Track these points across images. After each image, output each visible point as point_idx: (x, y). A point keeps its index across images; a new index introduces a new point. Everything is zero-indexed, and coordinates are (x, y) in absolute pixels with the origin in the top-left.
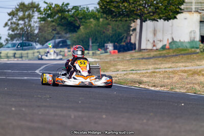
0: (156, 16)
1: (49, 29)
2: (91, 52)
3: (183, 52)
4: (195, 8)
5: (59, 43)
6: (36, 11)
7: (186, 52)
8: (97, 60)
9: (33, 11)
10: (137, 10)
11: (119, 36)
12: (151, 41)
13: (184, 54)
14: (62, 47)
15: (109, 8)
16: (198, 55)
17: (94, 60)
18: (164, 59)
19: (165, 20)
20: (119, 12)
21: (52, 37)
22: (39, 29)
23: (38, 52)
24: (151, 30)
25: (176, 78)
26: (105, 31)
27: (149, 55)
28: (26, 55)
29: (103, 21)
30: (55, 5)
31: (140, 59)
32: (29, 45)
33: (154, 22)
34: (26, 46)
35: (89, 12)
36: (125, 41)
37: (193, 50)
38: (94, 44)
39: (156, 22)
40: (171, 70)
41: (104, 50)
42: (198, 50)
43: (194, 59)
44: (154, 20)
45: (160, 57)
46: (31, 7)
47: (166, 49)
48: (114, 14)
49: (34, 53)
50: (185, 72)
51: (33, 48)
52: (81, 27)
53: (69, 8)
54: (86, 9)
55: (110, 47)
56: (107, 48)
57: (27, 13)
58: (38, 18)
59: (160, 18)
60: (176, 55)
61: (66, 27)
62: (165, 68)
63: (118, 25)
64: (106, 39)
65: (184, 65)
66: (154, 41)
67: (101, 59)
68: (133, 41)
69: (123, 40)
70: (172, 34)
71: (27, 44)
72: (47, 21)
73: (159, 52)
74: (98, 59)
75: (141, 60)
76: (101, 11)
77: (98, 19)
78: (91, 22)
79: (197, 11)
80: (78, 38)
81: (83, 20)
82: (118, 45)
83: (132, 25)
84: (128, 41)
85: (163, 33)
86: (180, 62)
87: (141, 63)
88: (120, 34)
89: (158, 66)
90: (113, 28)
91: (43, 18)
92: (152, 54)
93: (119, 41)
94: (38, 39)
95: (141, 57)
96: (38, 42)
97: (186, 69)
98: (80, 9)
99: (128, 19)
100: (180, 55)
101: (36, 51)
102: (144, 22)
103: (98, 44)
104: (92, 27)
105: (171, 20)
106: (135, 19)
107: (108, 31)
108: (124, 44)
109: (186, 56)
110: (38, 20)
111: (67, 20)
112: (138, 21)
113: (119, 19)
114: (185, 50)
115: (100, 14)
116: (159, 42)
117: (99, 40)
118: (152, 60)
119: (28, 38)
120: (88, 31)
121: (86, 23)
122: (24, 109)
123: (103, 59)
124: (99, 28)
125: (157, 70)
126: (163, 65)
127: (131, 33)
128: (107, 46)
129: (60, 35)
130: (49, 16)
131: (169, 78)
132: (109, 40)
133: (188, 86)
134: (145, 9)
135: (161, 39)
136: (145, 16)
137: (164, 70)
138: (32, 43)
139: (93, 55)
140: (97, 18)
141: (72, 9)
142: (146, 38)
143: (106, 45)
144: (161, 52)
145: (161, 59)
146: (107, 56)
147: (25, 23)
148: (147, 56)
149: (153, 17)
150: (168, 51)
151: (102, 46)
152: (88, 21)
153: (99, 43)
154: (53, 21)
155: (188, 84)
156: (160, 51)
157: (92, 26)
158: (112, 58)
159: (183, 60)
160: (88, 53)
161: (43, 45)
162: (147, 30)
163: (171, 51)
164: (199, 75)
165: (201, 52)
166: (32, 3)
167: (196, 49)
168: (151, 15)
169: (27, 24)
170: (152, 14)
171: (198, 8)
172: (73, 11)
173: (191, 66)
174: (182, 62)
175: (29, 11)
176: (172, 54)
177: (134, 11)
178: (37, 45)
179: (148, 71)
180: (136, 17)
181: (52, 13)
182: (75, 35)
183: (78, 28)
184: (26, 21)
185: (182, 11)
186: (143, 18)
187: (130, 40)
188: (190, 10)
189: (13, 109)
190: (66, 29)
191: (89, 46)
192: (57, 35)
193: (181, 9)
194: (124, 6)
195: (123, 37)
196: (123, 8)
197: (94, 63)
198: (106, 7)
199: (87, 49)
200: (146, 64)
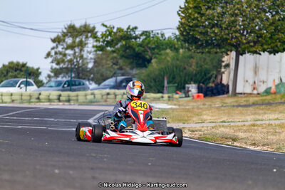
0: (258, 48)
1: (108, 62)
2: (166, 96)
5: (122, 82)
6: (91, 36)
8: (174, 107)
9: (87, 37)
10: (232, 37)
11: (205, 74)
12: (251, 82)
15: (193, 35)
17: (170, 107)
18: (268, 107)
19: (270, 53)
20: (207, 41)
21: (112, 74)
22: (95, 62)
23: (92, 94)
24: (250, 66)
26: (186, 66)
27: (247, 101)
28: (75, 98)
29: (184, 52)
30: (118, 28)
31: (234, 106)
32: (80, 84)
33: (255, 55)
34: (76, 85)
35: (165, 39)
36: (214, 81)
38: (171, 85)
39: (258, 55)
40: (277, 122)
41: (184, 93)
44: (255, 52)
45: (263, 104)
46: (84, 31)
47: (272, 94)
48: (200, 43)
49: (86, 95)
51: (85, 89)
52: (153, 61)
53: (137, 33)
54: (160, 35)
55: (193, 88)
56: (189, 91)
57: (78, 40)
58: (93, 47)
59: (264, 50)
61: (132, 60)
62: (270, 120)
63: (205, 59)
64: (187, 78)
66: (255, 83)
67: (179, 105)
68: (224, 82)
69: (212, 80)
70: (280, 71)
71: (77, 83)
72: (106, 51)
73: (261, 98)
74: (175, 105)
75: (235, 108)
76: (182, 38)
77: (177, 50)
78: (168, 54)
80: (148, 76)
81: (156, 51)
82: (203, 86)
83: (224, 59)
84: (219, 81)
85: (268, 71)
87: (237, 112)
88: (207, 72)
89: (260, 117)
90: (197, 63)
91: (100, 47)
92: (252, 100)
93: (205, 80)
94: (92, 76)
95: (235, 104)
96: (93, 80)
98: (152, 36)
99: (218, 50)
101: (89, 92)
102: (242, 55)
103: (176, 85)
104: (168, 61)
105: (280, 53)
107: (191, 66)
108: (213, 85)
110: (93, 49)
111: (134, 50)
112: (233, 54)
113: (207, 50)
115: (179, 43)
116: (261, 83)
117: (178, 79)
118: (251, 108)
119: (78, 75)
120: (163, 67)
121: (161, 54)
123: (182, 105)
124: (178, 62)
125: (258, 123)
126: (266, 116)
127: (223, 70)
128: (188, 88)
129: (123, 71)
130: (109, 44)
131: (275, 133)
132: (192, 80)
134: (243, 38)
135: (265, 80)
136: (243, 47)
137: (268, 122)
138: (84, 81)
139: (169, 100)
140: (175, 48)
141: (141, 35)
142: (244, 78)
143: (187, 85)
144: (264, 98)
145: (263, 107)
146: (189, 101)
147: (75, 53)
148: (245, 103)
149: (254, 49)
150: (273, 96)
151: (181, 88)
152: (163, 52)
153: (178, 84)
154: (113, 52)
156: (262, 96)
157: (169, 59)
158: (195, 104)
160: (162, 97)
161: (99, 84)
162: (245, 66)
163: (278, 96)
166: (85, 26)
168: (251, 46)
169: (77, 54)
170: (252, 44)
172: (143, 38)
175: (81, 37)
176: (280, 101)
177: (227, 39)
178: (91, 84)
179: (246, 123)
180: (230, 49)
181: (112, 41)
182: (144, 71)
183: (149, 61)
184: (77, 50)
186: (240, 49)
187: (221, 79)
190: (131, 63)
191: (163, 87)
192: (119, 72)
194: (214, 32)
195: (212, 76)
196: (212, 35)
197: (170, 111)
198: (188, 33)
199: (161, 91)
200: (243, 114)
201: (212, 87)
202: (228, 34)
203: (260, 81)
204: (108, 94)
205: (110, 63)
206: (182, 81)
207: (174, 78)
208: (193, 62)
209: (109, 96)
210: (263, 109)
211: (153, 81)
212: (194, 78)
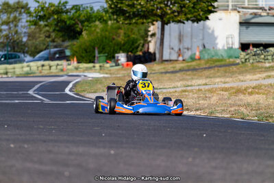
0: (182, 17)
1: (41, 36)
2: (97, 65)
3: (218, 63)
4: (232, 5)
5: (55, 53)
6: (24, 12)
7: (223, 63)
8: (106, 76)
9: (20, 13)
10: (157, 8)
11: (133, 44)
12: (177, 49)
13: (220, 66)
14: (59, 59)
15: (120, 7)
16: (238, 66)
17: (102, 76)
18: (195, 72)
19: (193, 21)
20: (134, 13)
21: (45, 47)
22: (29, 36)
23: (28, 66)
24: (175, 34)
25: (214, 99)
26: (115, 37)
27: (174, 67)
28: (12, 70)
29: (112, 24)
30: (50, 4)
31: (162, 73)
32: (15, 57)
33: (180, 24)
34: (12, 58)
35: (94, 12)
36: (141, 50)
37: (231, 60)
38: (102, 55)
39: (182, 24)
40: (207, 87)
41: (114, 62)
42: (238, 61)
43: (233, 73)
44: (180, 22)
45: (188, 70)
46: (18, 8)
47: (196, 59)
48: (127, 15)
49: (22, 67)
50: (226, 90)
51: (22, 61)
52: (84, 33)
53: (67, 7)
54: (89, 9)
55: (122, 57)
56: (118, 60)
57: (12, 16)
58: (27, 21)
59: (188, 19)
60: (210, 68)
61: (64, 33)
62: (199, 85)
63: (132, 29)
64: (116, 48)
65: (223, 80)
66: (180, 50)
67: (111, 74)
68: (151, 50)
69: (139, 49)
70: (203, 39)
71: (13, 56)
72: (40, 26)
73: (187, 64)
74: (107, 74)
75: (163, 75)
76: (110, 11)
77: (105, 22)
78: (97, 26)
79: (235, 10)
80: (80, 46)
81: (86, 23)
82: (132, 55)
83: (150, 29)
84: (146, 49)
85: (192, 39)
86: (216, 77)
87: (165, 78)
88: (134, 41)
89: (189, 83)
90: (125, 34)
91: (33, 21)
92: (178, 66)
93: (133, 49)
94: (27, 49)
95: (163, 71)
96: (27, 52)
97: (227, 86)
98: (81, 9)
99: (145, 21)
100: (214, 67)
101: (25, 64)
102: (167, 24)
103: (106, 55)
104: (97, 33)
105: (202, 22)
106: (154, 21)
107: (119, 36)
108: (141, 54)
109: (222, 69)
110: (27, 24)
111: (65, 22)
112: (158, 24)
113: (134, 21)
114: (222, 60)
115: (108, 15)
116: (186, 50)
117: (107, 49)
118: (178, 75)
119: (14, 48)
120: (93, 38)
121: (90, 27)
122: (26, 146)
123: (113, 74)
124: (107, 33)
125: (189, 88)
126: (194, 81)
127: (149, 39)
128: (118, 57)
129: (55, 44)
130: (41, 18)
131: (205, 98)
132: (120, 49)
133: (232, 109)
134: (168, 8)
135: (189, 47)
136: (168, 16)
137: (197, 88)
138: (19, 54)
139: (101, 69)
140: (104, 20)
141: (72, 9)
142: (170, 46)
143: (116, 55)
144: (189, 64)
145: (190, 72)
146: (118, 70)
147: (10, 28)
148: (172, 70)
149: (179, 19)
150: (198, 62)
151: (111, 57)
152: (92, 24)
153: (108, 53)
154: (46, 26)
155: (231, 107)
156: (188, 62)
157: (98, 30)
158: (125, 72)
159: (219, 74)
160: (94, 67)
161: (34, 56)
162: (170, 35)
163: (203, 62)
164: (245, 94)
165: (242, 63)
166: (18, 3)
167: (235, 59)
168: (175, 16)
169: (12, 29)
170: (176, 14)
171: (236, 6)
172: (73, 11)
173: (232, 82)
174: (219, 77)
175: (15, 13)
176: (204, 66)
177: (153, 10)
178: (26, 57)
179: (177, 89)
180: (155, 19)
181: (45, 15)
182: (77, 43)
183: (80, 33)
184: (11, 25)
185: (215, 10)
186: (165, 19)
187: (148, 48)
188: (226, 8)
189: (12, 146)
190: (62, 36)
191: (94, 57)
192: (51, 44)
193: (214, 7)
194: (140, 4)
195: (139, 45)
196: (139, 7)
197: (104, 80)
198: (116, 6)
199: (92, 61)
200: (172, 80)
201: (140, 55)
202: (153, 6)
203: (185, 48)
204: (43, 66)
205: (43, 36)
206: (112, 51)
207: (103, 49)
208: (122, 32)
209: (44, 68)
210: (189, 75)
211: (84, 52)
212: (122, 48)
